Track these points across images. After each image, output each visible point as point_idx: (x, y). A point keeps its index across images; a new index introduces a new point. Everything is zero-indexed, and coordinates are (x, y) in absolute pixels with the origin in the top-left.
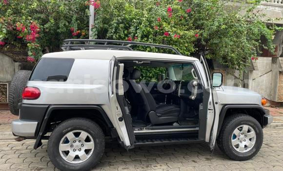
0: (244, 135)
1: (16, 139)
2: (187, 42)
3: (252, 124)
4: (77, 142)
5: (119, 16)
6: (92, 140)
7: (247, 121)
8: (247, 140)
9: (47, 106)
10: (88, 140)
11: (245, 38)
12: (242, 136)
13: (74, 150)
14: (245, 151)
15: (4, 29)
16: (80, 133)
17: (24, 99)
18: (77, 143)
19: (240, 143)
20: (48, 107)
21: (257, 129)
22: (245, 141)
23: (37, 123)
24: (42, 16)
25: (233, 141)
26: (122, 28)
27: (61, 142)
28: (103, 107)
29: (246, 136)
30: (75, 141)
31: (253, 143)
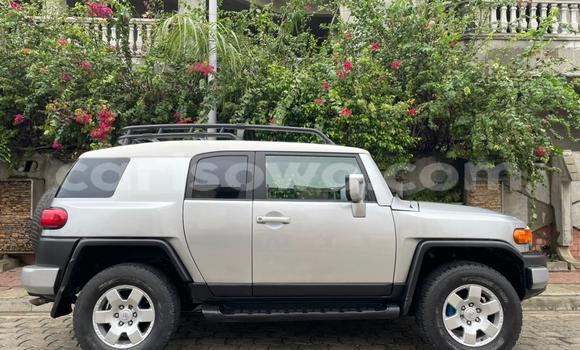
0: (474, 308)
1: (32, 302)
2: (396, 126)
3: (491, 284)
4: (126, 308)
5: (258, 86)
6: (151, 304)
7: (477, 276)
8: (483, 318)
9: (75, 240)
10: (144, 304)
11: (514, 108)
12: (470, 310)
13: (121, 324)
14: (479, 344)
15: (53, 121)
16: (130, 291)
17: (45, 229)
18: (126, 310)
19: (465, 326)
20: (78, 242)
21: (502, 294)
22: (478, 320)
23: (57, 269)
24: (126, 97)
25: (446, 319)
26: (262, 107)
27: (97, 306)
28: (172, 242)
29: (479, 310)
30: (121, 307)
31: (499, 325)
